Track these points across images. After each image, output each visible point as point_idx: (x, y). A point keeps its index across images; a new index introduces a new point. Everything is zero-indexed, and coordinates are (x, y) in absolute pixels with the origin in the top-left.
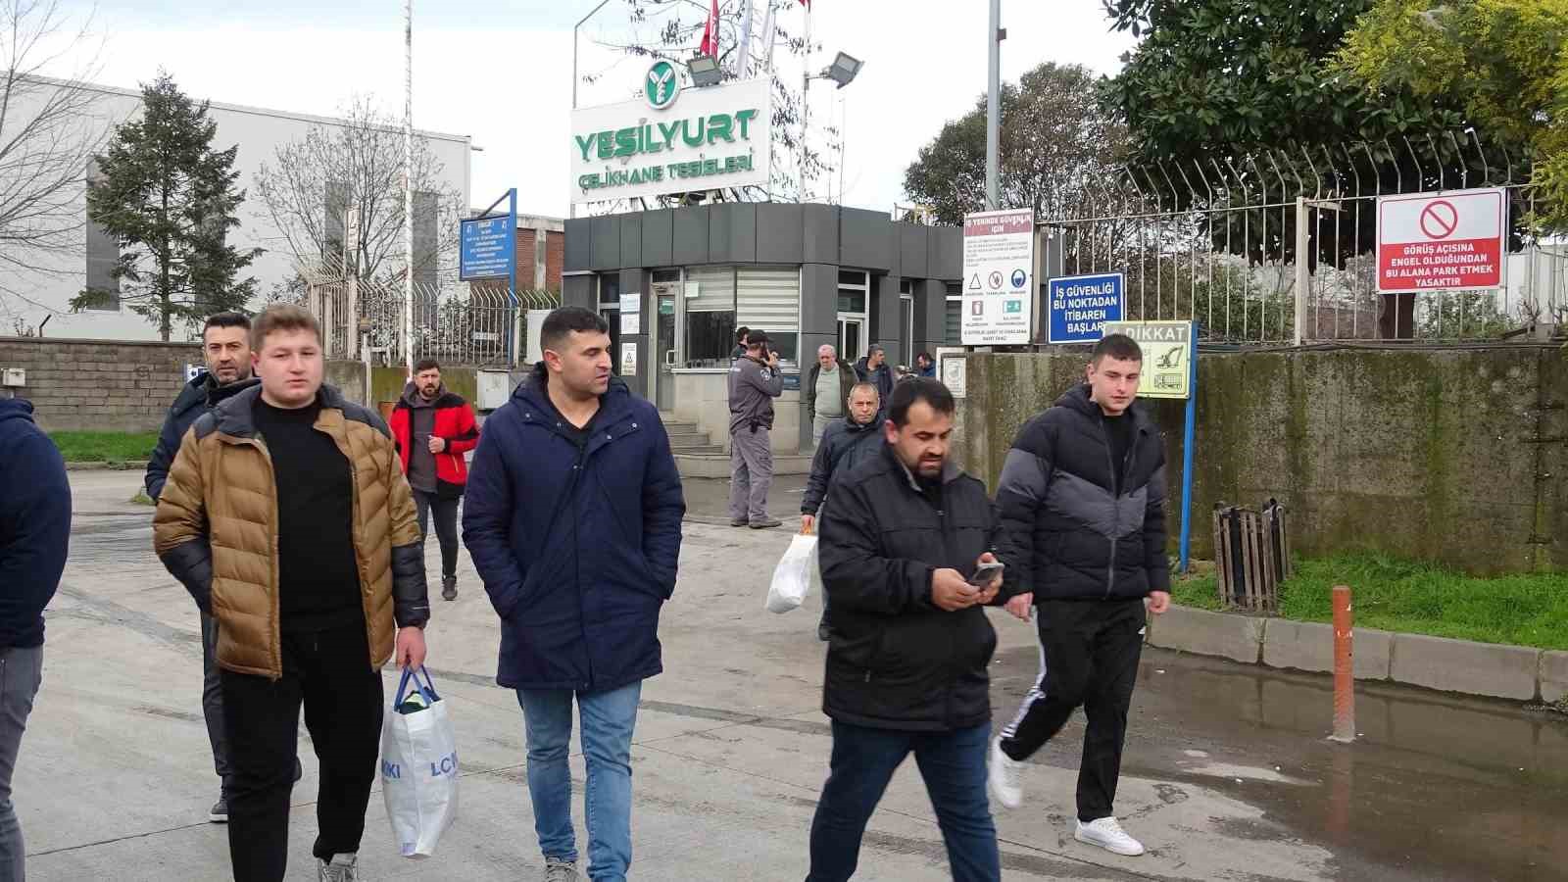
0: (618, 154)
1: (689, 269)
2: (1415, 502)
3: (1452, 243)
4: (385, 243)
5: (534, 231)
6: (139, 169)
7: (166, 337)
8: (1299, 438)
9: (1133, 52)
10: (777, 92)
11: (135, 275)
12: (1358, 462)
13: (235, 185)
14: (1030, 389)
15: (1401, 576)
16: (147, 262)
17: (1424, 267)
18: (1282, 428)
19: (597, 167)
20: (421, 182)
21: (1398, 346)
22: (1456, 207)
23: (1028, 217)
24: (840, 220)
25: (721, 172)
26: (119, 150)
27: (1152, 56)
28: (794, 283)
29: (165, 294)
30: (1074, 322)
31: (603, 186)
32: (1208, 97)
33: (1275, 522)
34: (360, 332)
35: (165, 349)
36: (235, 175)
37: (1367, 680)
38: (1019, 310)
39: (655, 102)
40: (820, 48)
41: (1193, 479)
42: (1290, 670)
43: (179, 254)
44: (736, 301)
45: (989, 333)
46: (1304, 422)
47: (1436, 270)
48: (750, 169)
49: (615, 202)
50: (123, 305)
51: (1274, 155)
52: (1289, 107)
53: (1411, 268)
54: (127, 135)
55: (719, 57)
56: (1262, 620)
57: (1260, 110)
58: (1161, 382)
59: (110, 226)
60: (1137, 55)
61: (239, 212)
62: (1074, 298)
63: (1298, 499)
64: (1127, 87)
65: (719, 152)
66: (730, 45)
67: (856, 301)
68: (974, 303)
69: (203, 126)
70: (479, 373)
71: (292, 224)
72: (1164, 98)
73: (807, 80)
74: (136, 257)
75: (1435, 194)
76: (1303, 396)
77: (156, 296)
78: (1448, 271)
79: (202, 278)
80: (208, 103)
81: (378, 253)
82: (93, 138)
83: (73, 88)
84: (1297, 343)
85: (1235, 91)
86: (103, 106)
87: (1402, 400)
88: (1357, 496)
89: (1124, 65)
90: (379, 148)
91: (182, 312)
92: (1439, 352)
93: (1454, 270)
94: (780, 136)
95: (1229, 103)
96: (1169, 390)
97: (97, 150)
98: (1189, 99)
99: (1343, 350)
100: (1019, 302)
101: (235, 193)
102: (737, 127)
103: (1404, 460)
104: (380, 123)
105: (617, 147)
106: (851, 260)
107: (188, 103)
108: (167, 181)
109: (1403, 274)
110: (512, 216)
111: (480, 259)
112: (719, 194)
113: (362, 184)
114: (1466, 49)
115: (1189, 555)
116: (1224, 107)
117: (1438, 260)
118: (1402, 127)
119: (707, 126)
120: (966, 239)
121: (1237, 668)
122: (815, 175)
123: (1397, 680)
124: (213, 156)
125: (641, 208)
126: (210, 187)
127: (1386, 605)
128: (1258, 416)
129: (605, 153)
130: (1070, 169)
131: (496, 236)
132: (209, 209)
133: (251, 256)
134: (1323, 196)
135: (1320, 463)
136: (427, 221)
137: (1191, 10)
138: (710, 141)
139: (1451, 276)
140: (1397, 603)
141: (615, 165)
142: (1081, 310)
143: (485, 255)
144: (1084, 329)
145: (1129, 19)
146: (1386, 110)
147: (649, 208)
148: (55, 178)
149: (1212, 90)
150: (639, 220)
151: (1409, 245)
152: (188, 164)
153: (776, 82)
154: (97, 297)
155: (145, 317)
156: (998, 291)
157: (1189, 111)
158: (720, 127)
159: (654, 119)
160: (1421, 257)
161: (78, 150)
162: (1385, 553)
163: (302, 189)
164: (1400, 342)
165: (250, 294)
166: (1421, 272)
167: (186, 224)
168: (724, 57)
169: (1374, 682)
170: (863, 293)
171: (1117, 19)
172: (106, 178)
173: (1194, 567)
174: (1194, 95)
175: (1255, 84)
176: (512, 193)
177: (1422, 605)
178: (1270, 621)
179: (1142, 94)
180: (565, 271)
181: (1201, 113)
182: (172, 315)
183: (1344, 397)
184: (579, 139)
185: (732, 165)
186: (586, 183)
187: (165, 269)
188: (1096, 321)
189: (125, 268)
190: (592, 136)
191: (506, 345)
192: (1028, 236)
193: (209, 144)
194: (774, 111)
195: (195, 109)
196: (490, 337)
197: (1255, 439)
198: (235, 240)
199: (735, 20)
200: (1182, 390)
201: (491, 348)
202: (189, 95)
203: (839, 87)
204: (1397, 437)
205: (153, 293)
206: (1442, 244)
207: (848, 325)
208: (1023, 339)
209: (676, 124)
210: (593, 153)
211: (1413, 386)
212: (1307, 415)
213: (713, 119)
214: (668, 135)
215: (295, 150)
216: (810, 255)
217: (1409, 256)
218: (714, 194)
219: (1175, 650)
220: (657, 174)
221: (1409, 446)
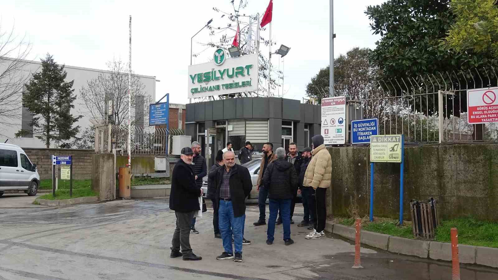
0: (205, 81)
1: (229, 121)
2: (484, 199)
3: (494, 106)
4: (125, 113)
5: (178, 109)
6: (40, 89)
7: (48, 147)
8: (442, 176)
9: (380, 41)
10: (261, 59)
11: (37, 125)
12: (463, 185)
13: (73, 94)
14: (345, 160)
15: (479, 226)
16: (42, 121)
17: (485, 114)
18: (435, 173)
19: (197, 86)
20: (137, 92)
21: (477, 143)
22: (495, 93)
23: (344, 99)
24: (282, 103)
25: (240, 87)
26: (33, 82)
27: (387, 42)
28: (266, 125)
29: (48, 132)
30: (361, 136)
31: (199, 92)
32: (407, 56)
33: (433, 206)
34: (112, 143)
35: (48, 151)
36: (73, 90)
37: (467, 264)
38: (341, 132)
39: (217, 63)
40: (275, 44)
41: (404, 192)
42: (439, 260)
43: (53, 118)
44: (245, 132)
45: (331, 140)
46: (443, 171)
47: (489, 116)
48: (250, 85)
49: (203, 98)
50: (34, 135)
51: (431, 77)
52: (436, 59)
53: (480, 115)
54: (36, 77)
55: (240, 47)
56: (429, 242)
57: (425, 61)
58: (391, 156)
59: (29, 108)
60: (381, 42)
61: (74, 103)
62: (360, 127)
63: (442, 198)
64: (378, 53)
65: (240, 80)
66: (244, 43)
67: (288, 132)
68: (325, 130)
69: (62, 73)
70: (155, 158)
71: (93, 107)
72: (391, 57)
73: (270, 55)
74: (38, 119)
75: (487, 88)
76: (443, 161)
77: (45, 133)
78: (493, 116)
79: (61, 126)
80: (64, 66)
81: (122, 117)
82: (24, 78)
83: (17, 61)
84: (440, 142)
85: (416, 54)
86: (28, 67)
87: (478, 162)
88: (463, 197)
89: (377, 46)
90: (123, 81)
91: (54, 138)
92: (491, 145)
93: (495, 115)
94: (262, 75)
95: (414, 58)
96: (394, 159)
97: (25, 82)
98: (400, 57)
99: (456, 145)
100: (341, 129)
101: (73, 96)
102: (246, 71)
103: (480, 184)
104: (123, 72)
105: (204, 79)
106: (287, 117)
107: (57, 66)
108: (49, 92)
109: (477, 117)
110: (167, 103)
111: (157, 118)
112: (240, 94)
113: (117, 93)
114: (492, 35)
115: (403, 219)
116: (413, 60)
117: (489, 112)
118: (476, 65)
119: (235, 71)
120: (322, 107)
121: (420, 260)
122: (274, 88)
123: (478, 263)
124: (66, 84)
125: (212, 100)
126: (64, 95)
127: (474, 236)
128: (426, 169)
129: (200, 81)
130: (365, 85)
131: (162, 110)
132: (64, 102)
133: (78, 118)
134: (448, 90)
135: (450, 185)
136: (139, 106)
137: (400, 26)
138: (236, 76)
139: (494, 118)
140: (478, 236)
141: (204, 85)
142: (363, 132)
143: (158, 117)
144: (364, 138)
145: (379, 30)
146: (470, 60)
147: (216, 100)
148: (10, 92)
149: (408, 54)
150: (212, 104)
151: (479, 107)
152: (57, 87)
153: (260, 55)
154: (25, 133)
155: (41, 140)
156: (333, 125)
157: (400, 61)
158: (240, 71)
159: (217, 69)
160: (483, 111)
161: (19, 82)
162: (474, 218)
163: (96, 95)
164: (477, 141)
165: (78, 131)
166: (483, 116)
167: (56, 107)
168: (242, 47)
169: (470, 265)
170: (291, 128)
171: (375, 30)
172: (29, 92)
173: (405, 223)
174: (402, 56)
175: (423, 52)
176: (167, 95)
177: (487, 236)
178: (431, 242)
179: (383, 55)
180: (186, 122)
181: (404, 62)
182: (50, 139)
183: (457, 162)
184: (191, 76)
185: (244, 84)
186: (194, 91)
187: (48, 123)
188: (369, 136)
189: (34, 123)
190: (195, 75)
191: (165, 148)
192: (344, 106)
193: (64, 80)
194: (260, 66)
195: (59, 68)
196: (159, 145)
197: (426, 177)
198: (73, 113)
199: (246, 34)
200: (399, 160)
201: (160, 150)
202: (58, 63)
203: (282, 57)
204: (477, 176)
205: (44, 131)
206: (491, 106)
207: (286, 140)
208: (343, 142)
209: (225, 70)
210: (196, 81)
211: (482, 157)
212: (444, 168)
213: (237, 68)
214: (222, 74)
215: (94, 81)
216: (272, 115)
217: (479, 111)
218: (238, 94)
219: (397, 253)
220: (218, 88)
221: (481, 179)
